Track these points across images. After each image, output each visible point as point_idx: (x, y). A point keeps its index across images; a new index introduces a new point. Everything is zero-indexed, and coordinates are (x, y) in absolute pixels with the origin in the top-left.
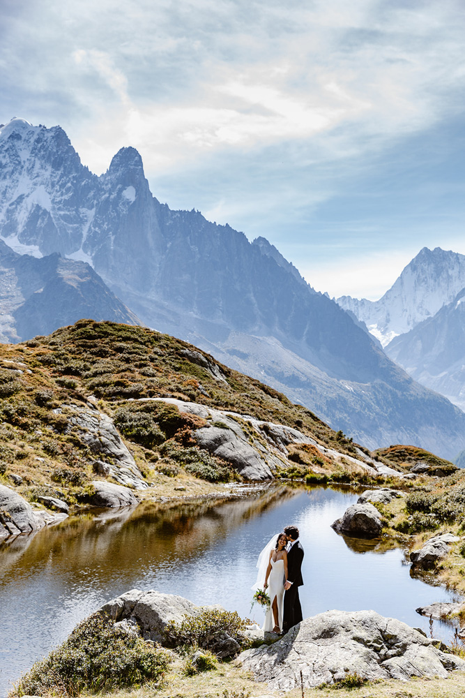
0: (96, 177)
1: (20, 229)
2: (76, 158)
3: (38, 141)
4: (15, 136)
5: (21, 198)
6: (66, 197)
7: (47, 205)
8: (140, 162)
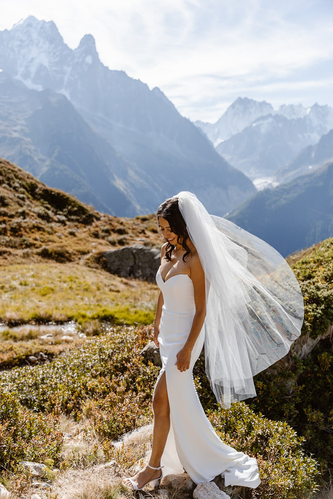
0: (71, 50)
1: (32, 76)
2: (61, 39)
3: (42, 28)
4: (29, 25)
5: (32, 60)
6: (56, 60)
7: (46, 63)
8: (94, 43)
